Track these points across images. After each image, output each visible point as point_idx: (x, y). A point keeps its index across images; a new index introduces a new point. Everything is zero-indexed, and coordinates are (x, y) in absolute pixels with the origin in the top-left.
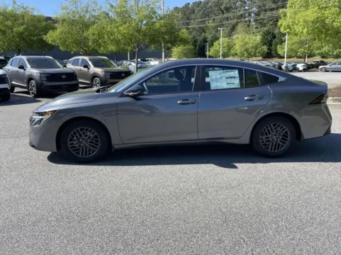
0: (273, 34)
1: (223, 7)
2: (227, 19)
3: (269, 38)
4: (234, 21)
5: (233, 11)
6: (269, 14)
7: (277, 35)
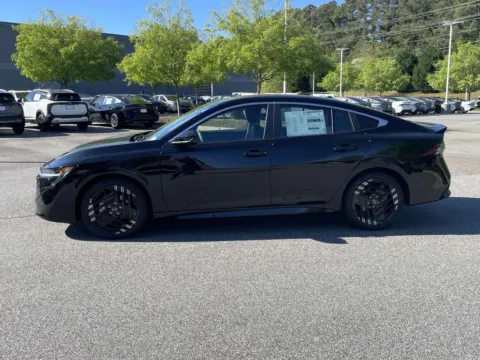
0: (413, 57)
1: (333, 18)
2: (340, 35)
3: (408, 62)
4: (350, 39)
5: (349, 23)
6: (404, 27)
7: (420, 59)
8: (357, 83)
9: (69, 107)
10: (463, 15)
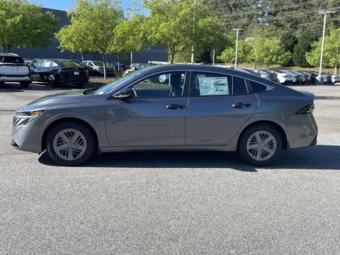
0: (294, 38)
1: (231, 3)
2: (236, 18)
3: (290, 42)
5: (243, 8)
6: (287, 14)
7: (299, 40)
8: (249, 57)
9: (14, 68)
10: (335, 6)
